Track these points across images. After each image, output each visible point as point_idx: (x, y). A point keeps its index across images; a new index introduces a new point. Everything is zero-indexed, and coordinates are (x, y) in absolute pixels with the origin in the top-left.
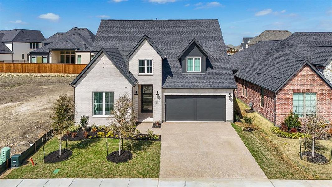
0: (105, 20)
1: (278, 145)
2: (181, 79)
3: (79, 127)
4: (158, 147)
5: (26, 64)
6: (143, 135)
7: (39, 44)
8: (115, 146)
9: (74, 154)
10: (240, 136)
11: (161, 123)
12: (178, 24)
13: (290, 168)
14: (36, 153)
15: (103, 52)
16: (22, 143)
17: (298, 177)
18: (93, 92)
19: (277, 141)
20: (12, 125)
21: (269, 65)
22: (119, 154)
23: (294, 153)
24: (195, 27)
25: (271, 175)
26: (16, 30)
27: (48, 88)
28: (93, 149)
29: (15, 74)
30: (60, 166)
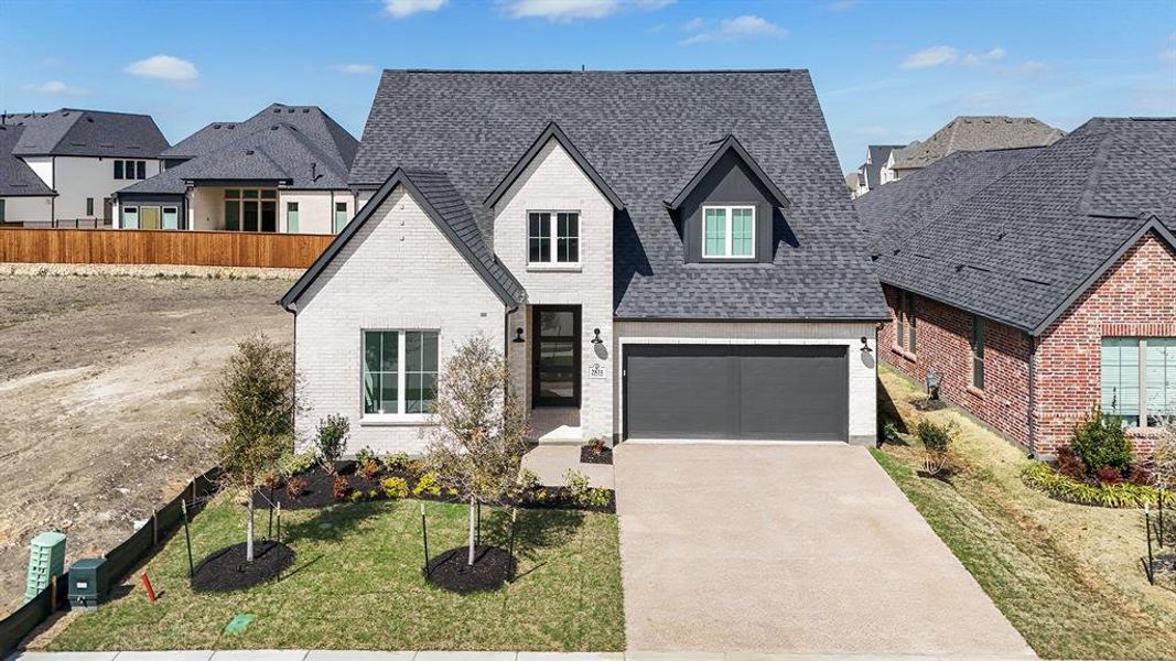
0: (399, 72)
1: (1055, 531)
2: (682, 285)
3: (313, 461)
4: (609, 533)
5: (103, 234)
6: (550, 488)
7: (148, 163)
8: (450, 531)
9: (302, 560)
10: (909, 497)
11: (609, 445)
12: (662, 88)
13: (1116, 617)
14: (160, 555)
15: (399, 183)
16: (105, 516)
17: (1152, 651)
18: (362, 330)
19: (1051, 515)
20: (63, 451)
21: (1001, 237)
22: (467, 560)
23: (1121, 559)
24: (726, 97)
25: (1048, 642)
26: (66, 112)
27: (185, 319)
28: (370, 539)
29: (63, 269)
30: (252, 603)
